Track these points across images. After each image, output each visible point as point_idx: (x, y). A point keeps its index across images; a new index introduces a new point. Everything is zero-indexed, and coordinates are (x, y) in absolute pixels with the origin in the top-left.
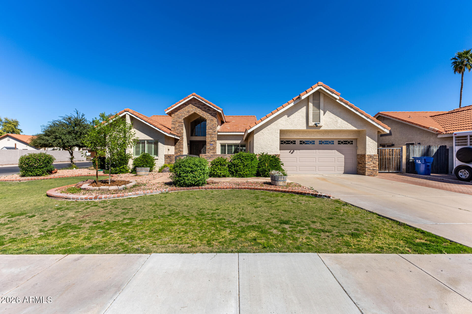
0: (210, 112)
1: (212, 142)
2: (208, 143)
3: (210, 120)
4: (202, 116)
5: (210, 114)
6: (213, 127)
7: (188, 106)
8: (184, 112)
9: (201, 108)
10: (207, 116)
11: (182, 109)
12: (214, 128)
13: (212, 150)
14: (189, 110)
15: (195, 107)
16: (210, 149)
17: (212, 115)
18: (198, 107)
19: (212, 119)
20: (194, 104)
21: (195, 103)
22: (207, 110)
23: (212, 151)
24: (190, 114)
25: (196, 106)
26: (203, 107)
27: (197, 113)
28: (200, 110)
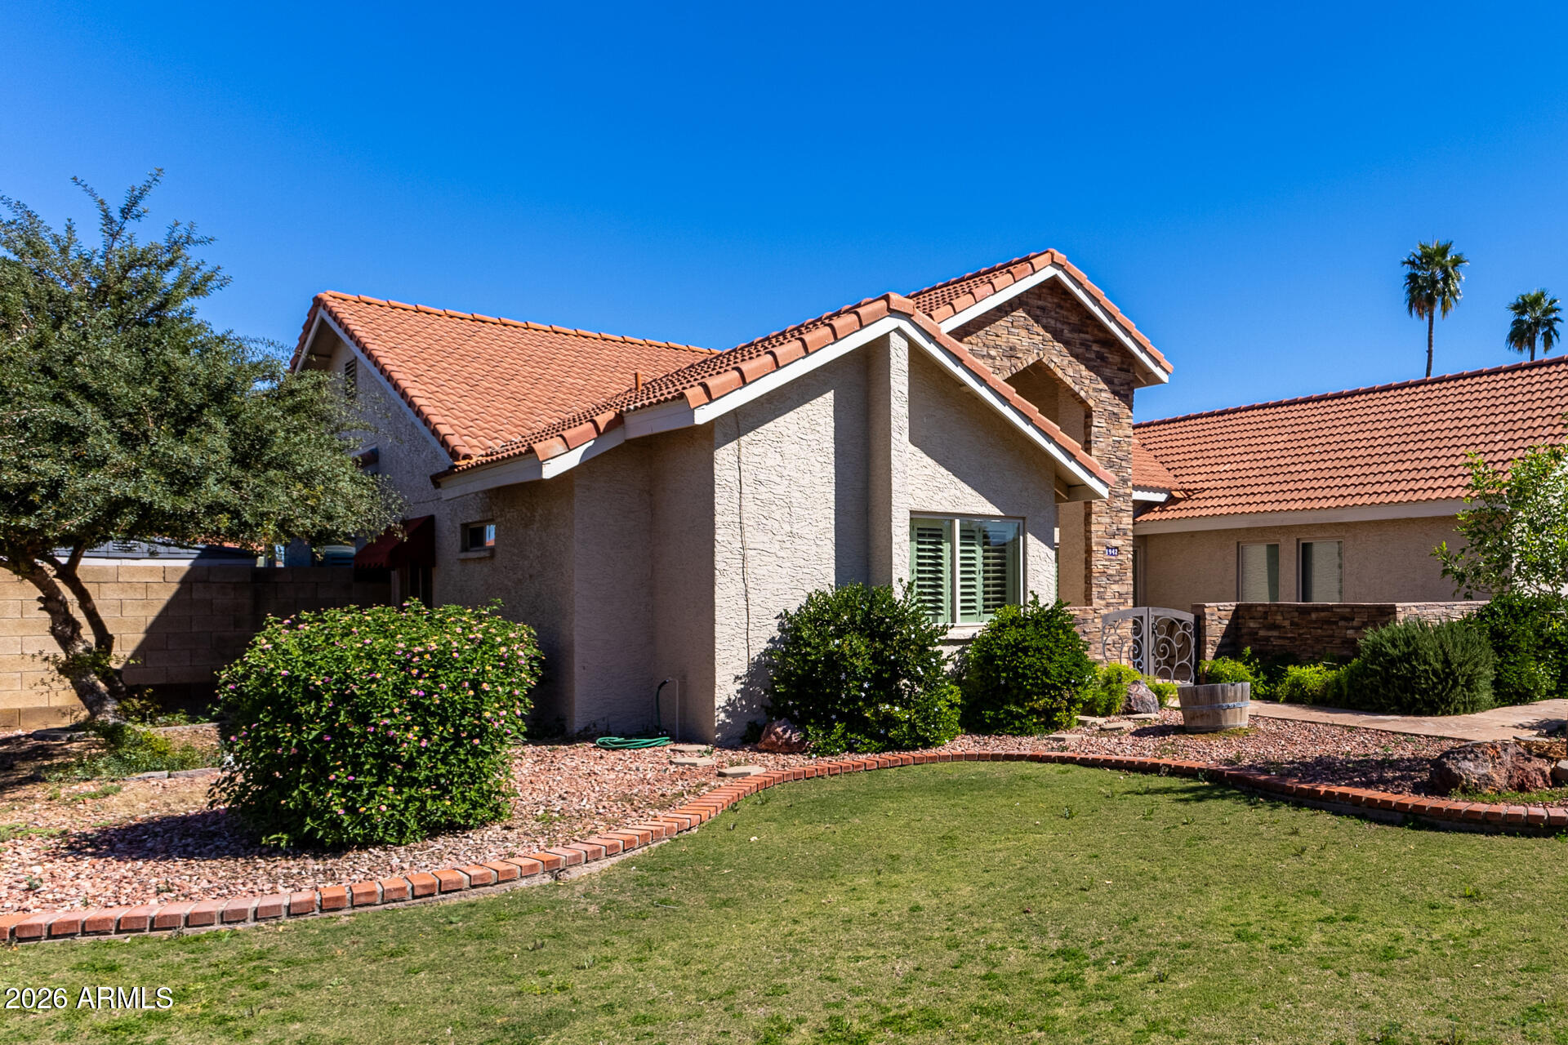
0: (1107, 372)
1: (1113, 536)
2: (1098, 544)
3: (1106, 413)
4: (1072, 385)
5: (1108, 381)
6: (1118, 454)
7: (1010, 319)
8: (993, 353)
9: (1066, 343)
10: (1095, 390)
11: (981, 333)
12: (1124, 464)
13: (1116, 582)
14: (1013, 339)
15: (1042, 331)
16: (1109, 577)
17: (1117, 388)
18: (1057, 336)
19: (1116, 410)
20: (1038, 312)
21: (1043, 309)
22: (1093, 356)
23: (1116, 587)
24: (1021, 367)
25: (1045, 328)
26: (1076, 335)
27: (1052, 366)
28: (1065, 351)
